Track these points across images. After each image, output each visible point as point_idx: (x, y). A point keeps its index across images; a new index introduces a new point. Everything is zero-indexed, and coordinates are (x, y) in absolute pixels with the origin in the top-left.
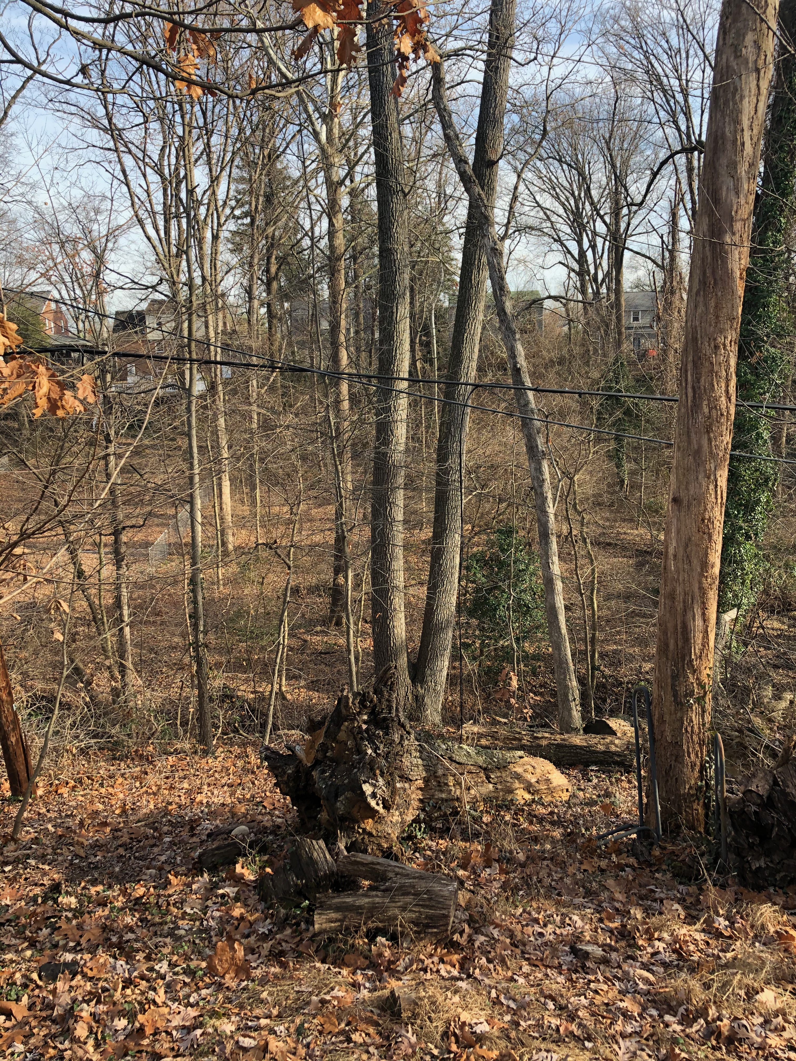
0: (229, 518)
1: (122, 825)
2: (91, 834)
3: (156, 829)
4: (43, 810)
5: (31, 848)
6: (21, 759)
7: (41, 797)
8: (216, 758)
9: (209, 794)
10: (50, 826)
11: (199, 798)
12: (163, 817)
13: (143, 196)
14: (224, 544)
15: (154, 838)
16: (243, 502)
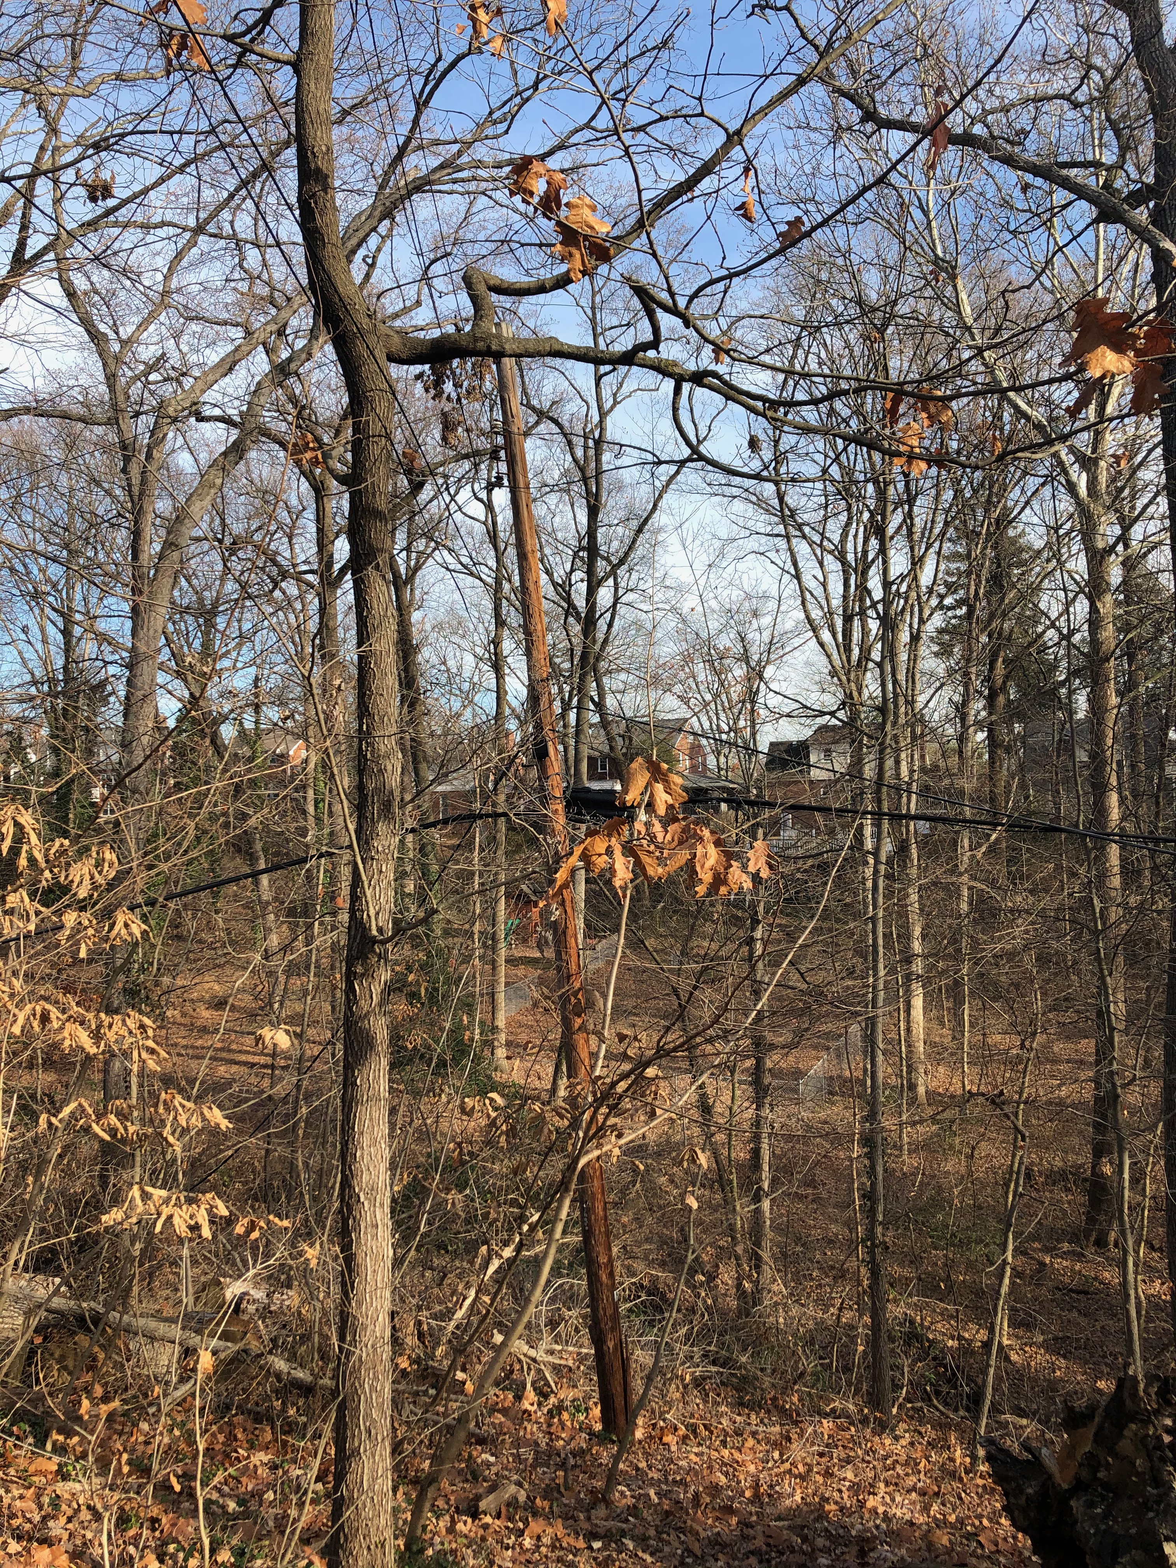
0: (920, 1047)
1: (754, 1518)
2: (710, 1521)
3: (805, 1539)
4: (643, 1465)
5: (626, 1521)
6: (619, 1375)
7: (640, 1442)
8: (897, 1438)
9: (888, 1499)
10: (652, 1492)
11: (871, 1502)
12: (816, 1520)
13: (819, 592)
14: (912, 1087)
15: (804, 1553)
16: (942, 1024)
